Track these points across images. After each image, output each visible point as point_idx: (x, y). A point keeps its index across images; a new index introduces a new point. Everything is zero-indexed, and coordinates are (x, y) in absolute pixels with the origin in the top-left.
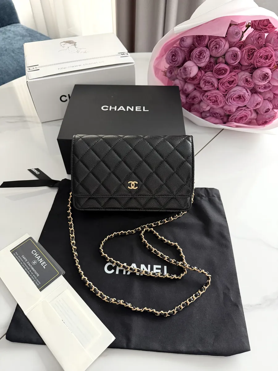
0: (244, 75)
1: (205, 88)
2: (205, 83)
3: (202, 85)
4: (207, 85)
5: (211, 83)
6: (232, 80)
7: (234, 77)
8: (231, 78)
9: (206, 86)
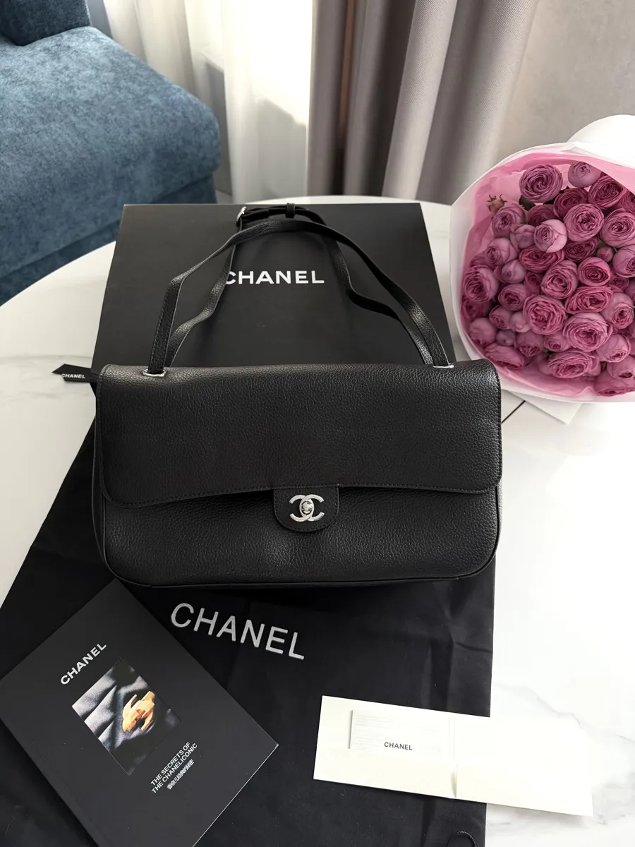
0: (623, 303)
1: (548, 287)
2: (554, 279)
3: (546, 280)
4: (556, 285)
5: (563, 284)
6: (601, 298)
7: (607, 297)
8: (601, 295)
9: (553, 286)
